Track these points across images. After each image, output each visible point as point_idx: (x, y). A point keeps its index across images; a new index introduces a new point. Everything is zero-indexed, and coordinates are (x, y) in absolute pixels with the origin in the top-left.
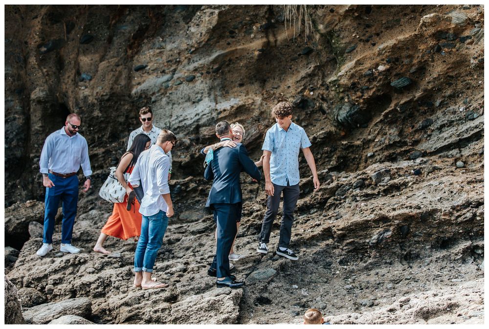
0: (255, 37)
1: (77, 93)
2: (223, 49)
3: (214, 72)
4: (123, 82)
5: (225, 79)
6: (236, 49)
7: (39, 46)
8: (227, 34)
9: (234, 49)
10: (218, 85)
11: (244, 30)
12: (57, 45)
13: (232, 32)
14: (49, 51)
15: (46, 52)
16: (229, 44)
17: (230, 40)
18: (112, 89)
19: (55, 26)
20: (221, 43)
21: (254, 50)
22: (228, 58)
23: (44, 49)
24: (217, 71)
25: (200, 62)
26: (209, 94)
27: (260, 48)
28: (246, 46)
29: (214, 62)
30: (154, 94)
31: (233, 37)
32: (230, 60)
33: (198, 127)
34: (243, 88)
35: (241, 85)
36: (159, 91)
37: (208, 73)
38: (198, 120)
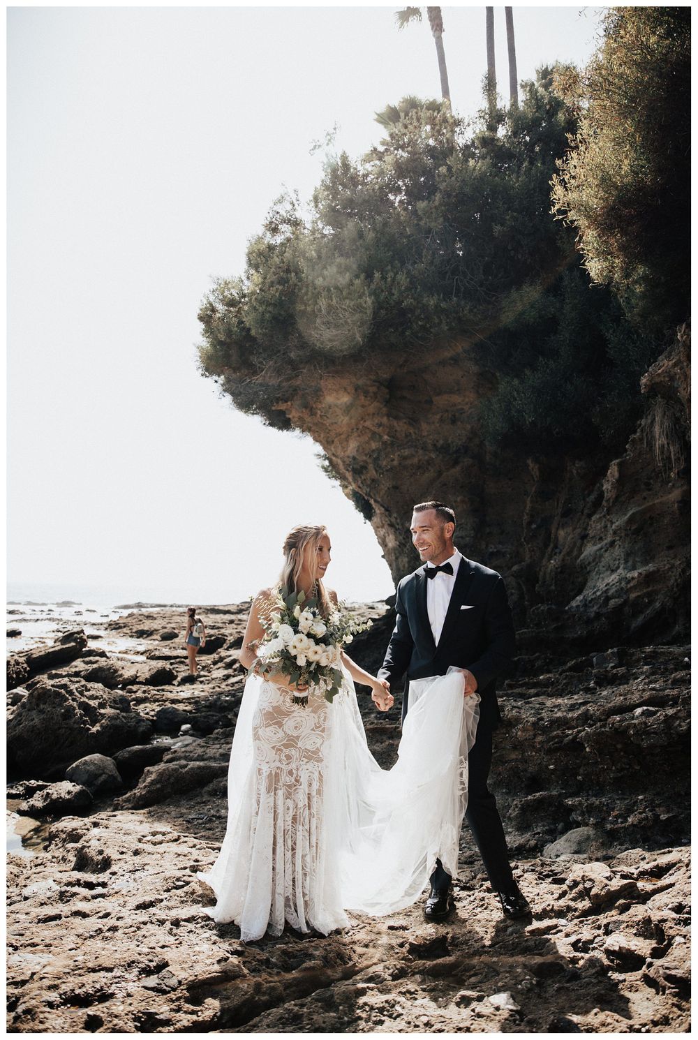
0: (673, 486)
1: (548, 567)
2: (639, 505)
3: (633, 534)
4: (575, 552)
5: (650, 542)
6: (654, 504)
7: (530, 523)
8: (643, 487)
9: (651, 504)
10: (640, 549)
11: (660, 479)
12: (546, 522)
13: (648, 484)
14: (537, 528)
15: (535, 529)
16: (645, 498)
17: (645, 494)
18: (564, 560)
19: (547, 503)
20: (636, 498)
21: (674, 502)
22: (648, 515)
23: (534, 526)
24: (637, 532)
25: (617, 524)
26: (626, 562)
27: (680, 499)
28: (664, 499)
29: (631, 520)
30: (589, 563)
31: (649, 490)
32: (651, 518)
33: (608, 599)
34: (671, 552)
35: (669, 548)
36: (594, 561)
37: (627, 535)
38: (606, 591)
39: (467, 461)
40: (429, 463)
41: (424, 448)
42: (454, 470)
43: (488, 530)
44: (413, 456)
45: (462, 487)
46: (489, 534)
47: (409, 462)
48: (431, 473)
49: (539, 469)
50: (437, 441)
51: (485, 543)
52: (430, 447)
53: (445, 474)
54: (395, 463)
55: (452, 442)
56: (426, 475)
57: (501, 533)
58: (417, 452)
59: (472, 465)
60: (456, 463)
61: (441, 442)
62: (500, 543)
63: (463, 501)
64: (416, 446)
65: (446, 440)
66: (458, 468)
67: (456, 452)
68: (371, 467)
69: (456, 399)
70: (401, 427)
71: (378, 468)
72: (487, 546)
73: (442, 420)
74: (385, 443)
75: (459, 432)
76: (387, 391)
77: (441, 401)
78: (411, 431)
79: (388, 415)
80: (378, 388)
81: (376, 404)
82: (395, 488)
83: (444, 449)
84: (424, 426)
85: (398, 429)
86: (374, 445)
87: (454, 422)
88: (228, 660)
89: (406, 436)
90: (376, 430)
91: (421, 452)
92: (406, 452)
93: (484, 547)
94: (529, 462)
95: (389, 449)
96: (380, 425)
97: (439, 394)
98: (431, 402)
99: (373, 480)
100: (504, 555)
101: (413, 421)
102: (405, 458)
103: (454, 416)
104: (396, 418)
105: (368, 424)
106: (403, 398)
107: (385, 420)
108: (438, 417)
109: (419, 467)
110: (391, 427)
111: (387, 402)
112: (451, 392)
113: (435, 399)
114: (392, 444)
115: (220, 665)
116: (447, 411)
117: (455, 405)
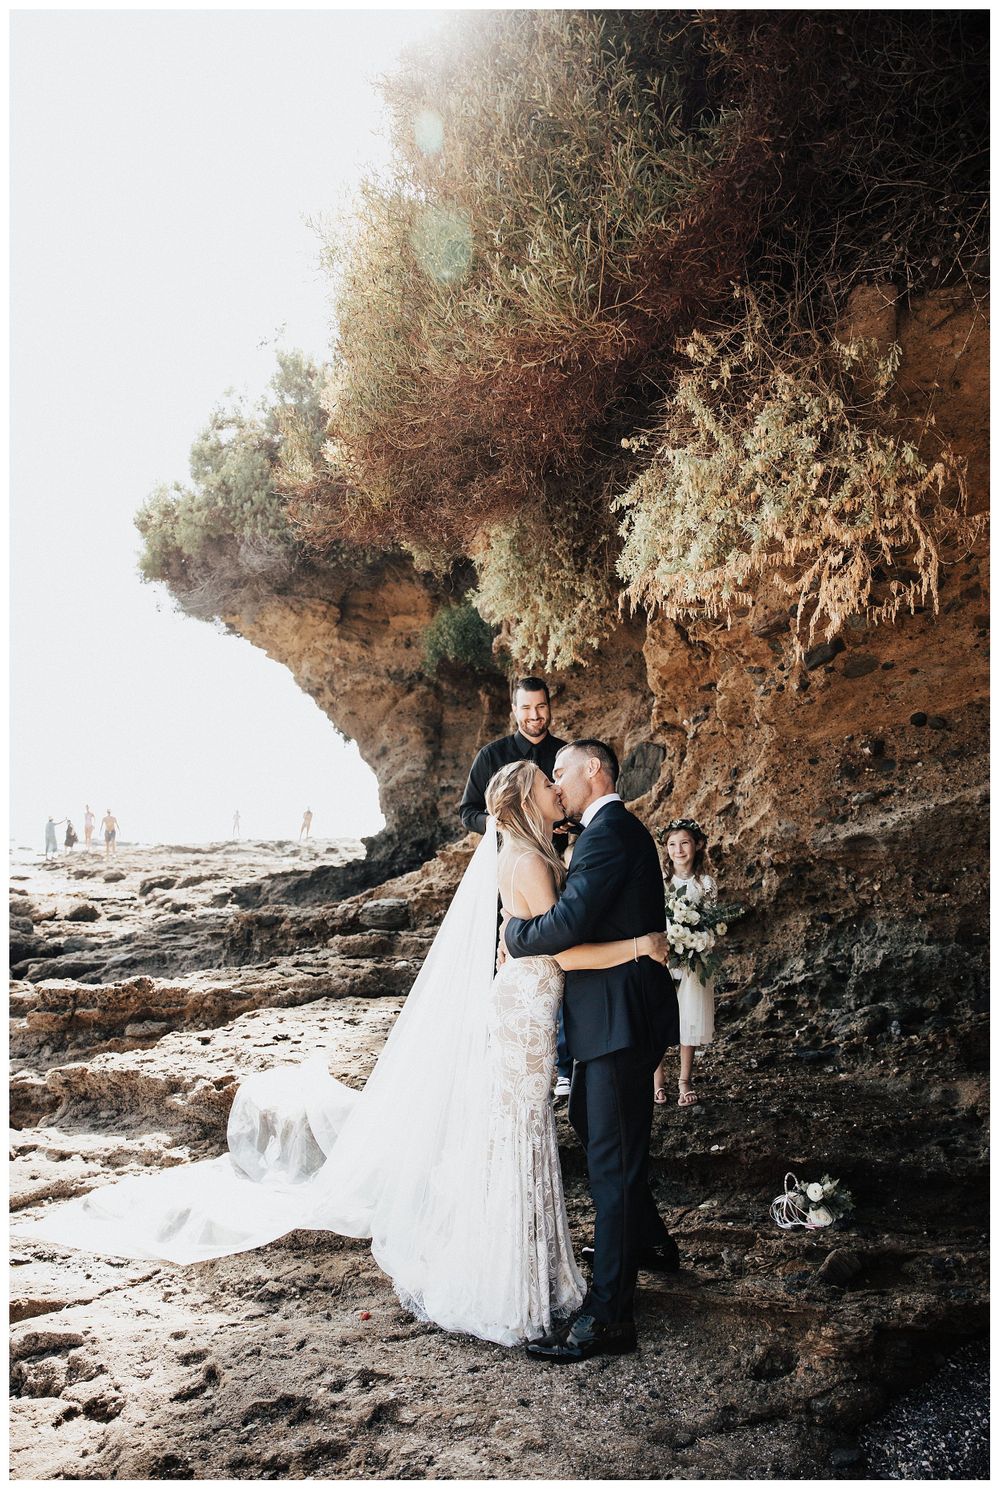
39: (422, 688)
40: (383, 689)
41: (377, 674)
42: (409, 698)
43: (441, 763)
44: (365, 681)
45: (417, 716)
46: (443, 767)
47: (361, 688)
48: (386, 701)
49: (490, 701)
50: (390, 666)
51: (436, 777)
52: (383, 672)
53: (399, 702)
54: (348, 688)
55: (406, 668)
56: (382, 701)
57: (456, 767)
58: (369, 677)
59: (428, 693)
60: (410, 690)
61: (394, 667)
62: (453, 777)
63: (416, 732)
64: (368, 671)
65: (400, 665)
66: (413, 696)
67: (410, 678)
68: (327, 689)
69: (411, 621)
70: (353, 649)
71: (333, 690)
72: (439, 780)
73: (395, 643)
74: (337, 666)
75: (412, 657)
76: (337, 610)
77: (397, 622)
78: (364, 654)
79: (340, 636)
80: (328, 608)
81: (325, 624)
82: (353, 713)
83: (396, 676)
84: (377, 650)
85: (350, 651)
86: (328, 667)
87: (408, 646)
88: (161, 900)
89: (360, 659)
90: (327, 652)
91: (372, 677)
92: (358, 677)
93: (436, 781)
94: (480, 692)
95: (342, 673)
96: (331, 647)
97: (396, 614)
98: (387, 622)
99: (331, 704)
100: (455, 790)
101: (366, 643)
102: (358, 683)
103: (409, 640)
104: (349, 639)
105: (318, 644)
106: (358, 617)
107: (335, 641)
108: (392, 639)
109: (373, 693)
110: (342, 649)
111: (339, 622)
112: (408, 613)
113: (391, 619)
114: (345, 667)
115: (152, 904)
116: (401, 634)
117: (410, 628)
